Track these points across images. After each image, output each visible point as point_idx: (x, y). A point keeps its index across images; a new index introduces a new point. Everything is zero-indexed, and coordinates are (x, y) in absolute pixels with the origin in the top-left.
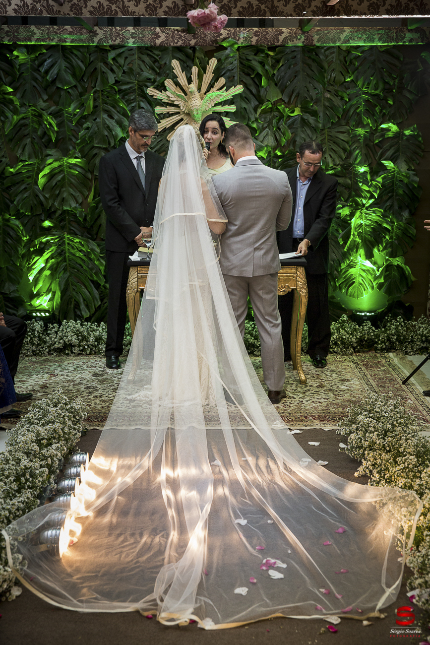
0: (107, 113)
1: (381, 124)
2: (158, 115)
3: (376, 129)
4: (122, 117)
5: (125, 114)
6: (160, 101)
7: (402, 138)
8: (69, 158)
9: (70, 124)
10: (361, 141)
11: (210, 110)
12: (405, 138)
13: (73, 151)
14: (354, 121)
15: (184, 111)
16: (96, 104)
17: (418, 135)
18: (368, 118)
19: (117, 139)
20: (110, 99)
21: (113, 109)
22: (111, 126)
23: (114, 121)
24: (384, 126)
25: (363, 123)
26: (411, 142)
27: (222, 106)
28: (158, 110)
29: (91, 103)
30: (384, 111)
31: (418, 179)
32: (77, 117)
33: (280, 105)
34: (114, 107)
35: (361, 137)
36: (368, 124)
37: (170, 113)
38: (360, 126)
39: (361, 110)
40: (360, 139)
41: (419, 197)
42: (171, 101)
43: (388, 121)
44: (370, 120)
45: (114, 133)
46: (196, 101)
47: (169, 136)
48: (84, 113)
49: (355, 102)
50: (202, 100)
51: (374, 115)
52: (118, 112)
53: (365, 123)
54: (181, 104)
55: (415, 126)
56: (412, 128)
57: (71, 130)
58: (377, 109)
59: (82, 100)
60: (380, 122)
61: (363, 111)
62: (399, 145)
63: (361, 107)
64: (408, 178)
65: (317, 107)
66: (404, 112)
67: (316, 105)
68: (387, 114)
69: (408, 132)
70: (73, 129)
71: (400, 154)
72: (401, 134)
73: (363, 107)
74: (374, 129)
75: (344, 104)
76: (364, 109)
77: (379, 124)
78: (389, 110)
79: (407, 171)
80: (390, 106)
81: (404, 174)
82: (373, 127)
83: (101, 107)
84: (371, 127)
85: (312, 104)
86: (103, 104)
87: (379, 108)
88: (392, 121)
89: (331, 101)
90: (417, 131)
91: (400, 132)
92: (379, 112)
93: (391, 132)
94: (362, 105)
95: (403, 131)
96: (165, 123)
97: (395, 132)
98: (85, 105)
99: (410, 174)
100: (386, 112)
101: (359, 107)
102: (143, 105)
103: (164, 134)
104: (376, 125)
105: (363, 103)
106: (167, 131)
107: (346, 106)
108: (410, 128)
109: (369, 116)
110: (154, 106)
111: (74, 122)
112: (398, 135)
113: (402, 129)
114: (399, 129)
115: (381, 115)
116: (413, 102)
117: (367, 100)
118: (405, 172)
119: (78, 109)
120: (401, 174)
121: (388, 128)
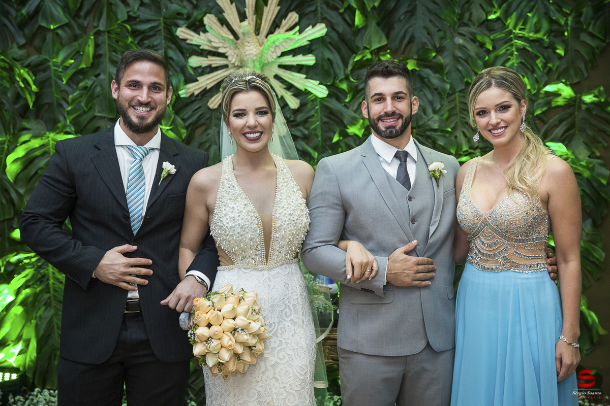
1: (545, 86)
2: (195, 69)
3: (538, 92)
6: (196, 48)
7: (580, 108)
8: (57, 133)
9: (59, 81)
11: (275, 62)
12: (584, 107)
13: (63, 123)
15: (234, 64)
16: (101, 52)
17: (607, 103)
18: (523, 76)
20: (120, 43)
24: (550, 88)
26: (594, 113)
28: (195, 61)
29: (90, 50)
30: (550, 65)
31: (607, 172)
32: (70, 72)
33: (384, 55)
37: (213, 66)
39: (513, 64)
42: (215, 48)
43: (558, 80)
44: (528, 78)
47: (211, 101)
48: (80, 65)
49: (504, 51)
50: (261, 46)
51: (533, 71)
54: (230, 52)
55: (602, 88)
56: (596, 92)
57: (61, 91)
58: (538, 61)
59: (78, 46)
60: (543, 83)
61: (515, 65)
62: (575, 118)
63: (513, 60)
64: (591, 170)
65: (443, 58)
66: (582, 66)
67: (441, 56)
68: (554, 69)
69: (590, 98)
70: (62, 89)
71: (577, 132)
72: (578, 100)
73: (516, 59)
74: (534, 92)
75: (486, 54)
76: (518, 61)
77: (541, 86)
78: (557, 63)
79: (588, 159)
80: (560, 57)
81: (583, 163)
82: (532, 90)
83: (107, 56)
84: (529, 90)
85: (434, 54)
86: (110, 51)
87: (541, 61)
88: (564, 80)
89: (465, 49)
90: (605, 96)
91: (576, 97)
92: (542, 66)
93: (561, 97)
94: (515, 56)
95: (580, 97)
96: (206, 81)
97: (568, 97)
98: (82, 53)
99: (594, 163)
100: (554, 66)
101: (509, 59)
102: (171, 53)
103: (204, 99)
104: (536, 87)
105: (516, 53)
106: (208, 94)
107: (489, 57)
108: (593, 91)
109: (526, 73)
110: (188, 55)
111: (64, 79)
112: (572, 103)
113: (580, 94)
114: (575, 93)
115: (545, 71)
116: (597, 51)
117: (522, 49)
118: (585, 161)
119: (72, 59)
120: (578, 164)
121: (556, 91)
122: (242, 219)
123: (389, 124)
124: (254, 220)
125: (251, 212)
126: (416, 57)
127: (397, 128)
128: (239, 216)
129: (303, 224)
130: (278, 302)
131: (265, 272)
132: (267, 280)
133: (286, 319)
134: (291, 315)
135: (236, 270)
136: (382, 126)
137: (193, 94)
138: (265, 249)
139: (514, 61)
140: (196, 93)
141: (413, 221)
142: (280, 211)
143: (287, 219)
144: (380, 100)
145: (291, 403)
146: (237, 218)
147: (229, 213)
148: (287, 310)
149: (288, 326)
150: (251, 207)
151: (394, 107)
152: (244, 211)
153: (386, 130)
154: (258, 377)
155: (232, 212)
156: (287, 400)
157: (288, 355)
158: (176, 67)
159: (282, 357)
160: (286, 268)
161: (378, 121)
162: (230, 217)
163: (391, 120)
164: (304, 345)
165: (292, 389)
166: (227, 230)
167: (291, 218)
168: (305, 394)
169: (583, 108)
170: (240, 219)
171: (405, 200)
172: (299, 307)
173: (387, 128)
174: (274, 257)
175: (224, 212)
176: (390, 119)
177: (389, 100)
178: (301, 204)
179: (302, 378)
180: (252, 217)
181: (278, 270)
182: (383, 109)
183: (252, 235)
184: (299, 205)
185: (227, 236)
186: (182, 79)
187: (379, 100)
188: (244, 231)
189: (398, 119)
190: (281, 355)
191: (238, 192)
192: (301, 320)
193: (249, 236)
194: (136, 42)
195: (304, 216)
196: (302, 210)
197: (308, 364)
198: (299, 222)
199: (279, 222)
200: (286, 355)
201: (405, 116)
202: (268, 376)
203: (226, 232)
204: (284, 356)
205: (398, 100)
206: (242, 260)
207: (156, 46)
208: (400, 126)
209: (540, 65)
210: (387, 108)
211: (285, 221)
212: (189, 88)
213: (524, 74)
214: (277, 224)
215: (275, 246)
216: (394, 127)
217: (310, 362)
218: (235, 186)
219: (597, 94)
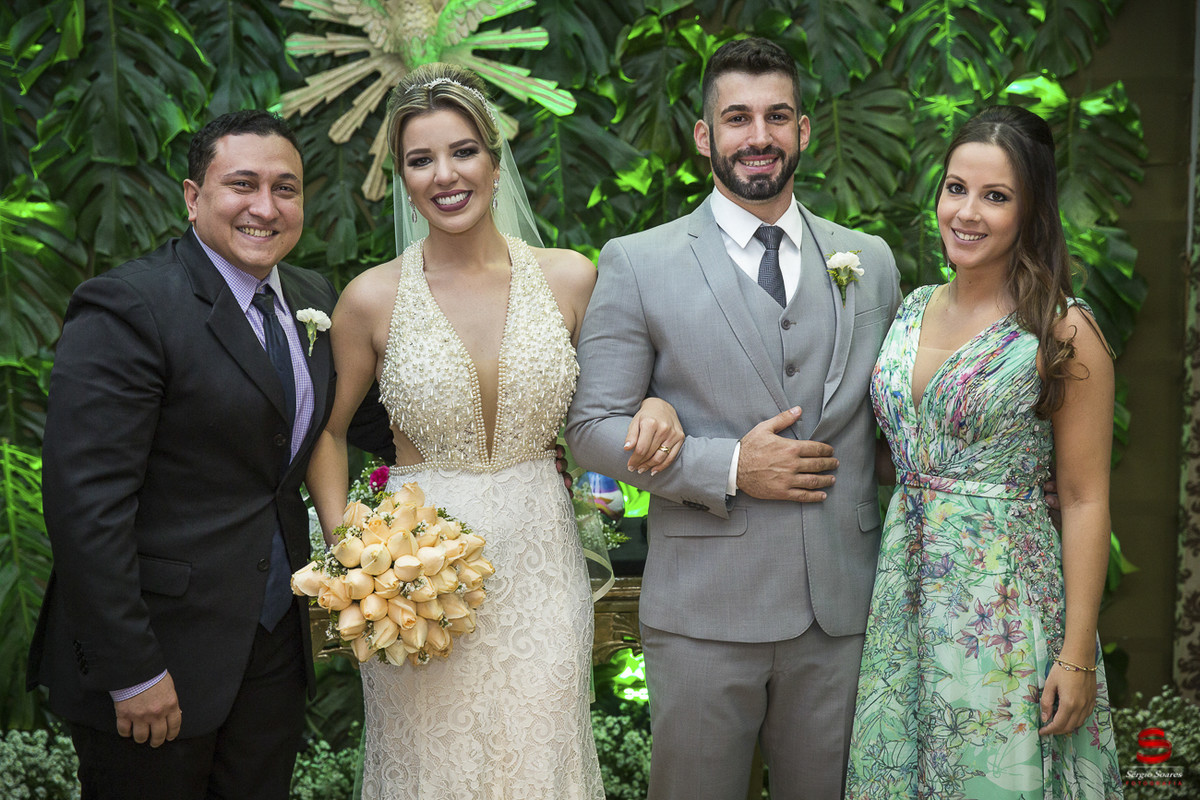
0: (132, 57)
1: (1008, 82)
2: (300, 60)
3: (995, 96)
4: (179, 67)
5: (190, 60)
6: (301, 17)
7: (1077, 125)
8: (12, 200)
9: (11, 91)
10: (945, 135)
11: (466, 44)
12: (1085, 123)
13: (24, 177)
14: (924, 73)
15: (381, 49)
16: (99, 27)
17: (1130, 115)
18: (966, 64)
19: (165, 138)
20: (140, 9)
21: (151, 45)
22: (146, 98)
23: (157, 80)
24: (1018, 87)
25: (951, 79)
26: (1104, 134)
27: (504, 31)
28: (298, 45)
29: (77, 23)
30: (1017, 40)
31: (1133, 253)
32: (36, 71)
33: (688, 26)
34: (154, 36)
35: (947, 123)
36: (968, 83)
37: (338, 53)
38: (941, 90)
39: (944, 40)
40: (942, 130)
41: (1138, 308)
42: (341, 16)
43: (1033, 71)
44: (975, 67)
45: (154, 119)
46: (417, 15)
47: (335, 127)
48: (55, 55)
49: (926, 14)
50: (436, 11)
51: (985, 54)
52: (167, 50)
53: (958, 79)
54: (372, 25)
55: (1120, 86)
56: (1109, 92)
57: (17, 110)
58: (994, 34)
59: (50, 16)
60: (1005, 76)
61: (950, 41)
62: (1066, 146)
63: (944, 30)
64: (1101, 249)
65: (806, 30)
66: (1081, 42)
67: (801, 25)
68: (1026, 49)
69: (1096, 106)
70: (20, 106)
71: (1072, 174)
72: (1073, 111)
73: (951, 29)
74: (986, 96)
75: (890, 20)
76: (955, 34)
77: (1002, 82)
78: (1032, 36)
79: (1094, 227)
80: (1036, 23)
81: (1086, 236)
82: (983, 92)
83: (114, 36)
84: (978, 92)
85: (787, 23)
86: (118, 26)
87: (1000, 32)
88: (1045, 71)
89: (850, 12)
90: (1126, 101)
91: (1069, 104)
92: (1002, 44)
93: (1040, 105)
94: (948, 24)
95: (1078, 103)
96: (323, 87)
97: (1054, 105)
98: (58, 30)
99: (1107, 235)
100: (1025, 41)
101: (937, 30)
102: (248, 28)
103: (320, 122)
104: (992, 85)
105: (950, 17)
106: (328, 113)
107: (897, 26)
108: (1101, 92)
109: (971, 58)
110: (284, 33)
111: (22, 86)
112: (1062, 116)
113: (1076, 97)
114: (1068, 95)
115: (1008, 52)
116: (1109, 10)
117: (961, 9)
118: (1089, 231)
119: (37, 43)
120: (1076, 238)
121: (1030, 94)
122: (438, 370)
123: (759, 171)
124: (462, 372)
125: (456, 356)
126: (750, 28)
127: (774, 179)
128: (432, 364)
129: (561, 379)
130: (513, 536)
131: (487, 478)
132: (491, 493)
133: (530, 571)
134: (540, 562)
135: (428, 472)
136: (741, 173)
137: (298, 113)
138: (486, 431)
139: (947, 33)
140: (304, 110)
141: (791, 369)
142: (513, 352)
143: (526, 369)
144: (740, 120)
145: (542, 737)
146: (428, 367)
147: (413, 357)
148: (531, 553)
149: (535, 585)
150: (456, 346)
151: (771, 135)
152: (443, 353)
153: (751, 183)
154: (476, 685)
155: (418, 356)
156: (534, 731)
157: (536, 642)
158: (259, 56)
159: (523, 647)
160: (530, 468)
161: (734, 162)
162: (415, 366)
163: (763, 163)
164: (569, 623)
165: (544, 709)
166: (408, 391)
167: (536, 368)
168: (570, 719)
169: (1083, 127)
170: (434, 370)
171: (775, 327)
172: (557, 548)
173: (753, 178)
174: (505, 446)
175: (403, 355)
176: (760, 160)
177: (759, 121)
178: (557, 339)
179: (565, 687)
180: (457, 365)
181: (513, 472)
182: (747, 139)
183: (458, 402)
184: (553, 340)
185: (409, 403)
186: (274, 81)
187: (736, 119)
188: (441, 394)
189: (776, 160)
190: (522, 642)
191: (431, 313)
192: (561, 573)
193: (452, 403)
194: (173, 6)
195: (563, 361)
196: (560, 352)
197: (575, 660)
198: (550, 374)
199: (512, 375)
200: (532, 644)
201: (789, 154)
202: (495, 683)
203: (406, 395)
204: (527, 644)
205: (776, 121)
206: (439, 452)
207: (216, 13)
208: (778, 174)
209: (998, 41)
210: (756, 137)
211: (523, 373)
212: (289, 102)
213: (967, 60)
214: (507, 379)
215: (505, 423)
216: (767, 177)
217: (579, 657)
218: (427, 303)
219: (1110, 96)
